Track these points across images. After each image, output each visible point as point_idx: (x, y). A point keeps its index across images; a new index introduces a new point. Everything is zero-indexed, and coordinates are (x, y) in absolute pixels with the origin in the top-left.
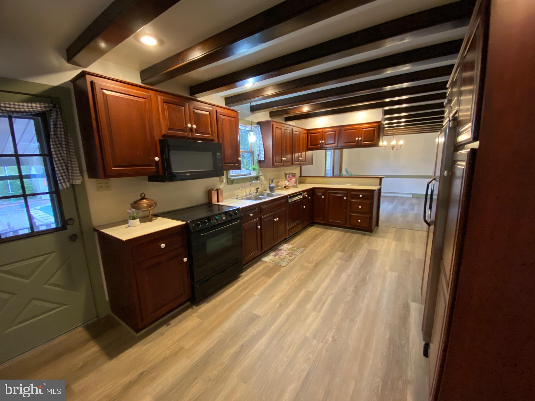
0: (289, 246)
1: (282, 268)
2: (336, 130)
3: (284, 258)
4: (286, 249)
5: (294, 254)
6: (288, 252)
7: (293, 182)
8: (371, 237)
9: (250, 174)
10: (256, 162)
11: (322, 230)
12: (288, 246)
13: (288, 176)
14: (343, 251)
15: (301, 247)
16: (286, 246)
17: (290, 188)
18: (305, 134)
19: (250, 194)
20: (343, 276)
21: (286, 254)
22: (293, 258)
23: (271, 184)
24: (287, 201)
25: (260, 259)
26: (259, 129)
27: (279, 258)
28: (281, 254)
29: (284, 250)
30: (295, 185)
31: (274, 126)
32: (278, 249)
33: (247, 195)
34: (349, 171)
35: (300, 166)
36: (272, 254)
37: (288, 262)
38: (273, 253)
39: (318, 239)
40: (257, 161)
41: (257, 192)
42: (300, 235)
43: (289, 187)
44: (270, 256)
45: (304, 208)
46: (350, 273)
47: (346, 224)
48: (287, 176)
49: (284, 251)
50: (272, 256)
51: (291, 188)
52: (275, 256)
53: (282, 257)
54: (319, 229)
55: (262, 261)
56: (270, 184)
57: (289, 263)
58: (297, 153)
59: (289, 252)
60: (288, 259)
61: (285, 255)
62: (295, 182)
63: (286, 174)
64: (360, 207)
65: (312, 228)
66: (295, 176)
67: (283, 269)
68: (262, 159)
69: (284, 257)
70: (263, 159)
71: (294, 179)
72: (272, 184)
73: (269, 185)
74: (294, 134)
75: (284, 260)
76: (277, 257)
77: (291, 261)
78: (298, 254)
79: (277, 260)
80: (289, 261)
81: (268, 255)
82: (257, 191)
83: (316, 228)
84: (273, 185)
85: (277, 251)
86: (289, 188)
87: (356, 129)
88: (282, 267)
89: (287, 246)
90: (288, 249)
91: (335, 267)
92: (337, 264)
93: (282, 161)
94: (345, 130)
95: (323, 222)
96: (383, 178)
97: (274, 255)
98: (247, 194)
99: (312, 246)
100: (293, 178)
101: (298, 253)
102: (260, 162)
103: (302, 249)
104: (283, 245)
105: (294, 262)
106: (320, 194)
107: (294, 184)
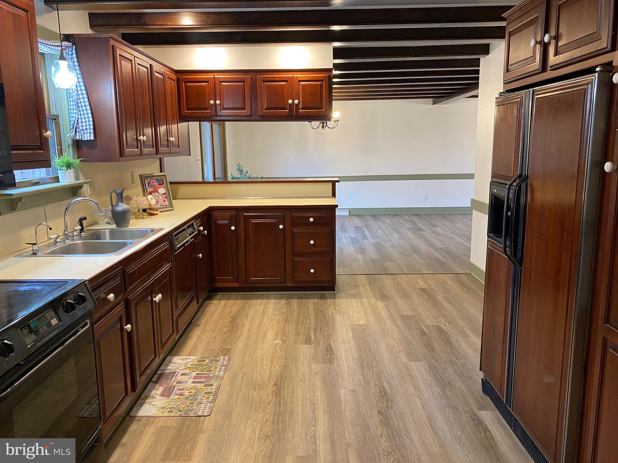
0: (187, 359)
1: (204, 421)
2: (245, 78)
3: (193, 393)
4: (186, 369)
5: (212, 378)
6: (194, 374)
7: (160, 197)
8: (338, 301)
9: (57, 180)
10: (69, 146)
11: (239, 303)
12: (186, 361)
13: (148, 183)
14: (308, 341)
15: (217, 356)
16: (181, 362)
17: (158, 212)
18: (174, 81)
19: (66, 236)
20: (342, 396)
21: (193, 382)
22: (214, 387)
23: (117, 205)
24: (172, 244)
25: (132, 414)
26: (72, 55)
27: (181, 397)
28: (181, 386)
29: (181, 372)
30: (167, 203)
31: (119, 52)
32: (162, 374)
33: (58, 240)
34: (244, 171)
35: (160, 159)
36: (158, 391)
37: (211, 402)
38: (157, 389)
39: (243, 326)
40: (70, 142)
41: (82, 230)
42: (198, 326)
43: (157, 210)
44: (154, 397)
45: (199, 258)
46: (352, 387)
47: (285, 282)
48: (146, 181)
49: (182, 374)
50: (158, 397)
51: (160, 212)
52: (167, 393)
53: (186, 393)
54: (231, 302)
55: (140, 420)
56: (114, 204)
57: (214, 401)
58: (164, 125)
59: (197, 374)
60: (205, 393)
61: (189, 384)
62: (166, 198)
63: (143, 178)
64: (312, 242)
65: (215, 302)
66: (165, 182)
67: (207, 424)
68: (89, 136)
69: (193, 391)
70: (92, 138)
71: (162, 190)
72: (120, 204)
73: (112, 206)
74: (154, 79)
75: (198, 400)
76: (174, 397)
77: (216, 395)
78: (221, 373)
79: (179, 403)
80: (211, 397)
81: (147, 397)
82: (81, 225)
83: (223, 302)
84: (122, 207)
85: (162, 380)
86: (155, 212)
87: (286, 81)
88: (202, 418)
89: (183, 359)
90: (189, 368)
91: (318, 382)
92: (316, 374)
93: (139, 143)
94: (264, 81)
95: (236, 285)
96: (338, 181)
97: (163, 391)
98: (57, 238)
99: (240, 345)
100: (160, 186)
101: (219, 371)
102: (78, 144)
103: (224, 360)
104: (170, 362)
105: (223, 396)
106: (226, 222)
107: (165, 201)
